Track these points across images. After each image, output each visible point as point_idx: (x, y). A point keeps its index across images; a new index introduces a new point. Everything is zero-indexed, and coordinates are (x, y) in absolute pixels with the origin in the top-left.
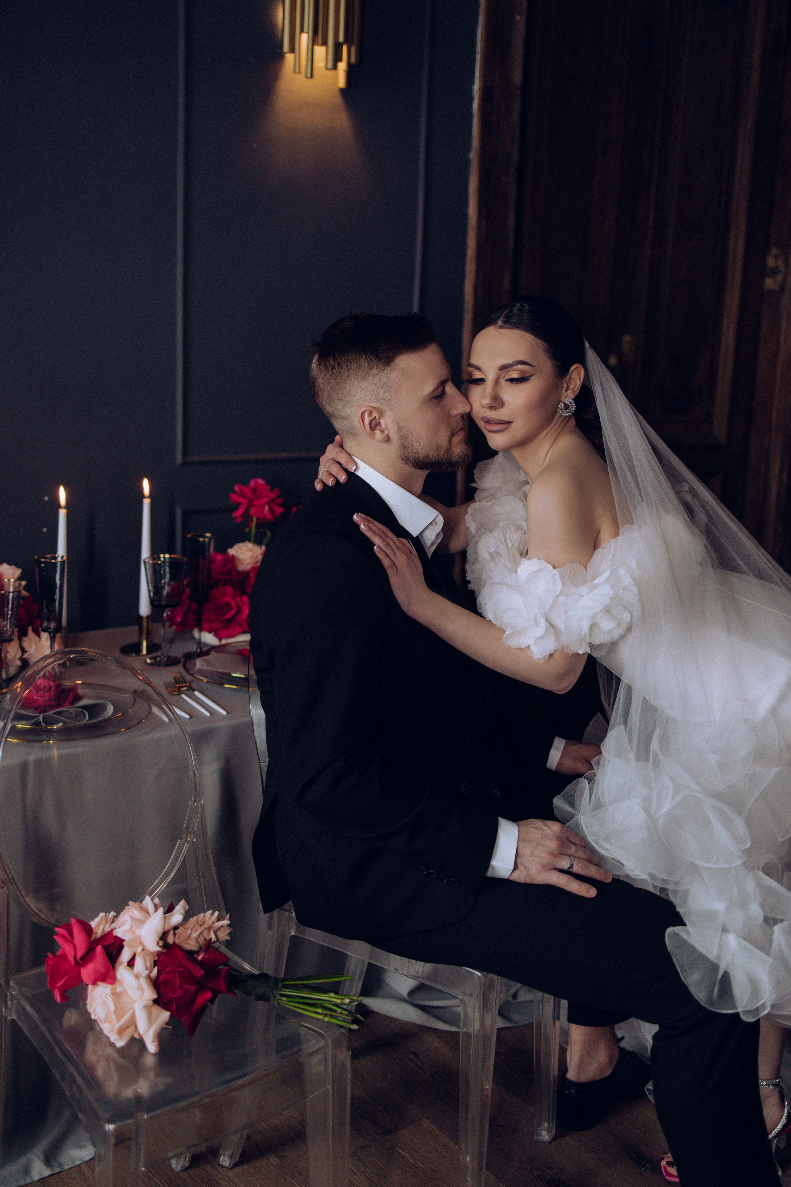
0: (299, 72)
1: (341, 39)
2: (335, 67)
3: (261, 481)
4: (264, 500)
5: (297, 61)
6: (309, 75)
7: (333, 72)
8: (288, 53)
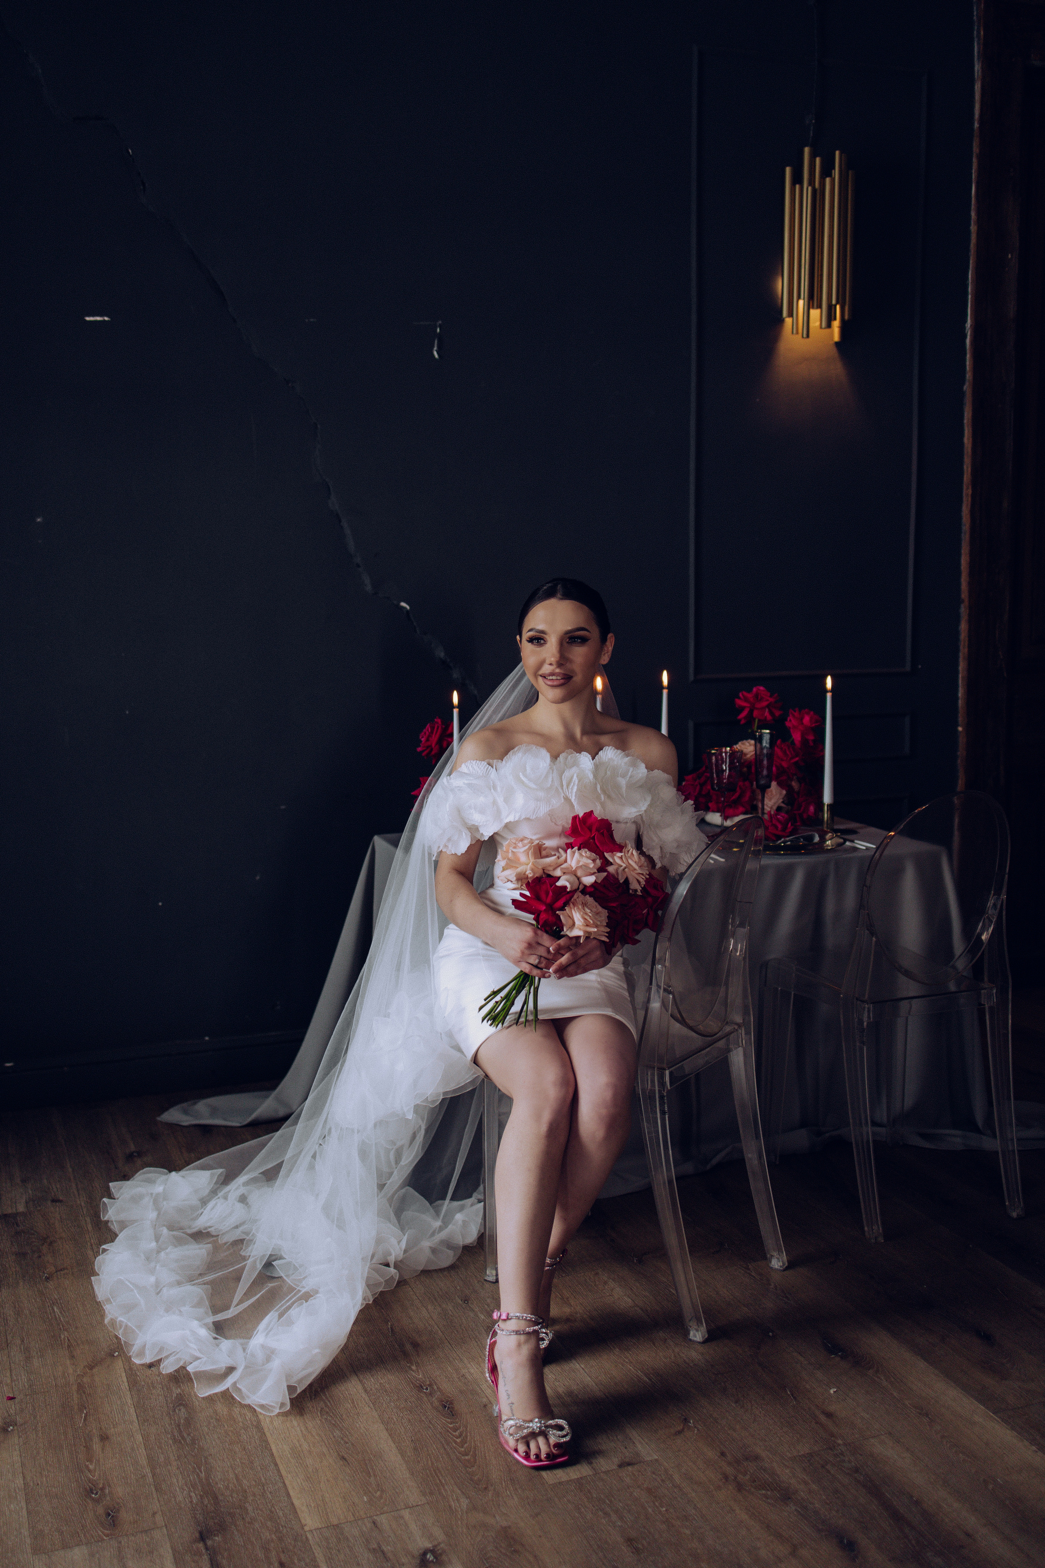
0: (797, 333)
1: (834, 302)
2: (829, 325)
3: (762, 688)
4: (765, 704)
5: (795, 324)
6: (805, 336)
7: (828, 330)
8: (786, 317)
